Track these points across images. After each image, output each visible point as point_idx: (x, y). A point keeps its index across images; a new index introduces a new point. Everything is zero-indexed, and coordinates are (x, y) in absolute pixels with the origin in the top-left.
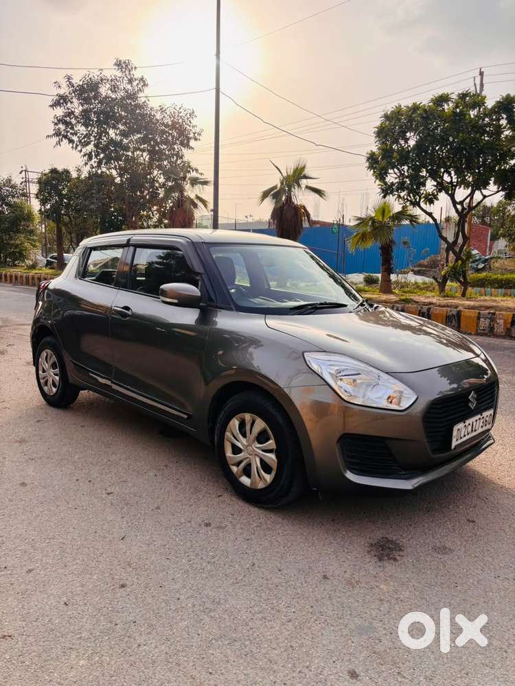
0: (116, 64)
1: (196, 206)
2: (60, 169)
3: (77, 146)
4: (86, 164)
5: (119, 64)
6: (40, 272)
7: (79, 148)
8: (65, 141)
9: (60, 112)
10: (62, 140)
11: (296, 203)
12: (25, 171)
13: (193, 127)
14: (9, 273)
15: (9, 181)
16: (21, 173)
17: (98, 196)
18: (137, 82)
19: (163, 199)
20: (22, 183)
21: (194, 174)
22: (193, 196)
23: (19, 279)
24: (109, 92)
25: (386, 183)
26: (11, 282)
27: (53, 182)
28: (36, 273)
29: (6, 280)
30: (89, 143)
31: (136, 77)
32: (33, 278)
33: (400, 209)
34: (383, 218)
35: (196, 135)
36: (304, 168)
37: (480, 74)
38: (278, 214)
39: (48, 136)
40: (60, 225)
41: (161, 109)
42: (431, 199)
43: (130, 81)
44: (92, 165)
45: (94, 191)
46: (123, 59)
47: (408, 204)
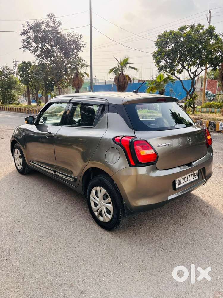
0: (48, 16)
1: (83, 76)
2: (27, 62)
3: (33, 52)
4: (37, 59)
5: (49, 15)
6: (21, 106)
7: (34, 53)
8: (27, 50)
9: (25, 37)
10: (26, 50)
11: (125, 74)
12: (15, 61)
13: (82, 41)
14: (8, 107)
15: (6, 67)
16: (13, 62)
17: (42, 73)
18: (57, 23)
19: (70, 73)
20: (14, 66)
21: (83, 62)
22: (82, 72)
23: (12, 109)
24: (45, 27)
25: (160, 66)
26: (9, 111)
27: (24, 67)
28: (19, 107)
29: (7, 110)
30: (38, 50)
31: (56, 20)
32: (18, 109)
33: (167, 77)
34: (160, 80)
35: (84, 45)
36: (128, 59)
37: (209, 13)
38: (117, 79)
39: (20, 48)
40: (28, 86)
41: (68, 34)
42: (180, 72)
43: (54, 23)
44: (39, 60)
45: (40, 71)
46: (51, 13)
47: (170, 74)
